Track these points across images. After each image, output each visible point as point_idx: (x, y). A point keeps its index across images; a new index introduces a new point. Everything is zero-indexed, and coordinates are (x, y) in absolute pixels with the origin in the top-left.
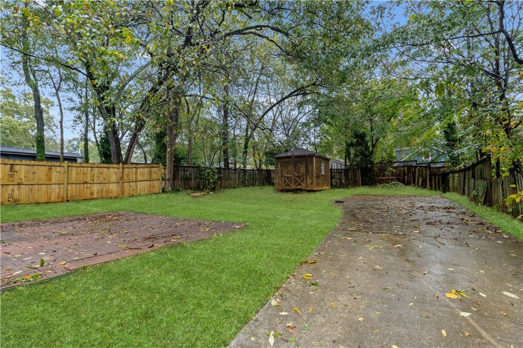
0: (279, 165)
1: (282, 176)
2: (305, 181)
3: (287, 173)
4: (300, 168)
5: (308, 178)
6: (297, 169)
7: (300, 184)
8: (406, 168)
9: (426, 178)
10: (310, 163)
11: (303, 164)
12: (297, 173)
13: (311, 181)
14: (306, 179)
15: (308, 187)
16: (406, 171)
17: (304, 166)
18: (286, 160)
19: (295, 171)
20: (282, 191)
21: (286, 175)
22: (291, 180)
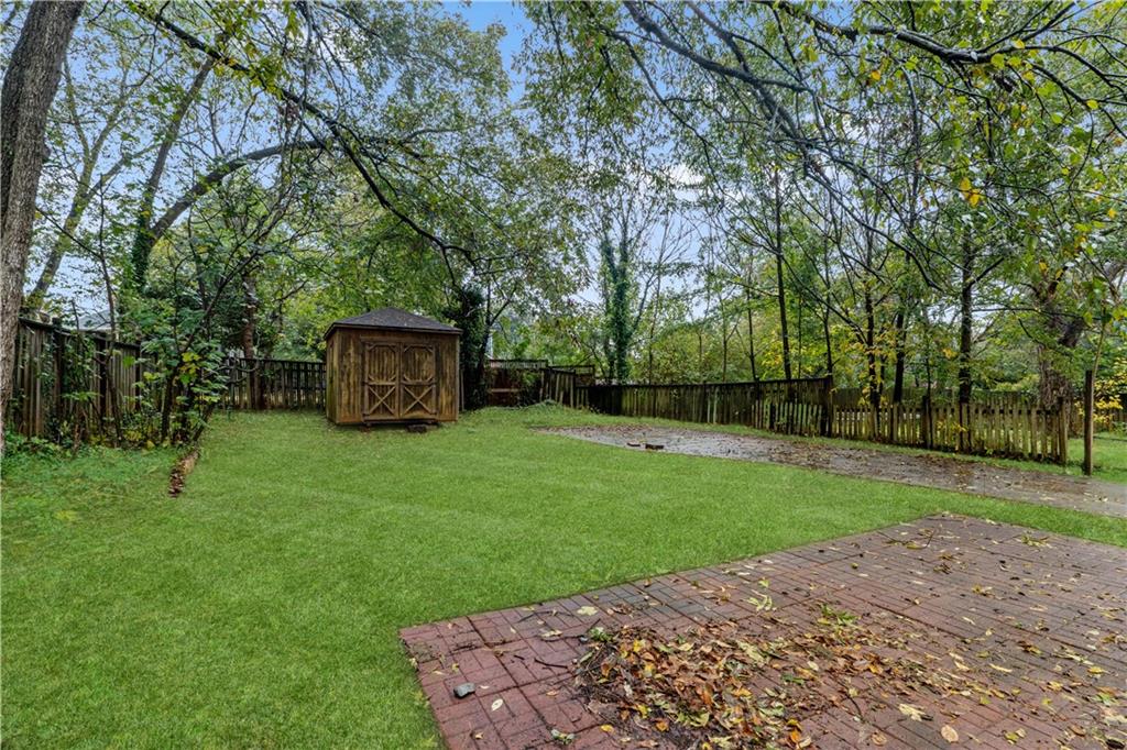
0: (351, 351)
1: (363, 384)
2: (434, 398)
3: (381, 375)
4: (420, 363)
5: (443, 391)
6: (411, 367)
7: (418, 407)
8: (543, 374)
9: (569, 392)
10: (448, 352)
11: (430, 354)
12: (413, 377)
13: (450, 398)
14: (438, 394)
15: (441, 412)
16: (543, 379)
17: (430, 359)
18: (377, 337)
19: (407, 369)
20: (363, 426)
21: (376, 382)
22: (392, 395)
